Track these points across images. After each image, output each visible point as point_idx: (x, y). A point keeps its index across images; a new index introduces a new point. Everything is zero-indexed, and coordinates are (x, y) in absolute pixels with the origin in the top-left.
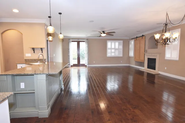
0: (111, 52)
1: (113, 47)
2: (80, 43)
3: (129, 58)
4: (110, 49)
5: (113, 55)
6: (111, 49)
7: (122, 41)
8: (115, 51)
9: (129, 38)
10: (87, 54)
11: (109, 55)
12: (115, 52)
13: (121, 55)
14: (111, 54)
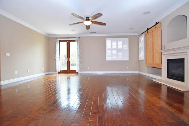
0: (112, 55)
1: (114, 46)
2: (70, 42)
4: (109, 50)
5: (115, 58)
6: (112, 49)
7: (128, 39)
8: (117, 52)
9: (138, 35)
11: (108, 58)
12: (117, 54)
13: (127, 59)
14: (112, 57)
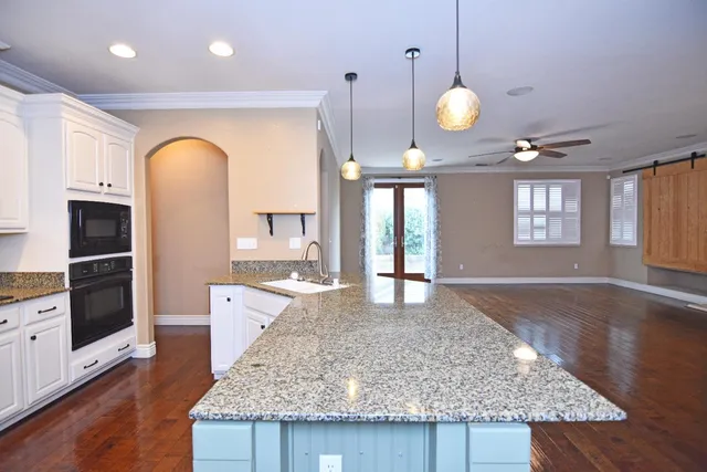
0: (533, 227)
1: (540, 204)
2: (406, 190)
3: (610, 249)
4: (524, 213)
5: (540, 236)
6: (532, 213)
7: (578, 181)
8: (547, 221)
9: (607, 170)
10: (432, 235)
11: (522, 237)
12: (547, 228)
13: (575, 240)
14: (532, 235)
